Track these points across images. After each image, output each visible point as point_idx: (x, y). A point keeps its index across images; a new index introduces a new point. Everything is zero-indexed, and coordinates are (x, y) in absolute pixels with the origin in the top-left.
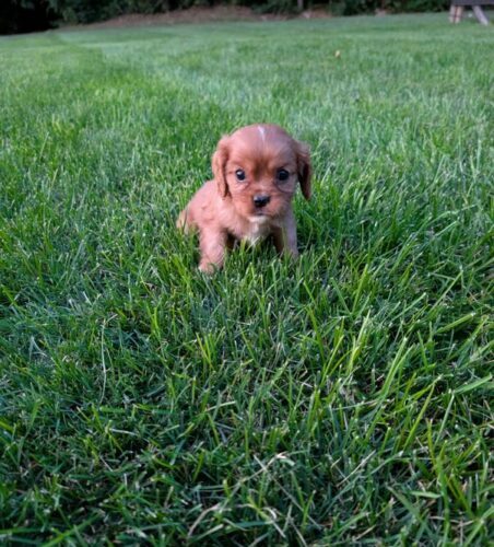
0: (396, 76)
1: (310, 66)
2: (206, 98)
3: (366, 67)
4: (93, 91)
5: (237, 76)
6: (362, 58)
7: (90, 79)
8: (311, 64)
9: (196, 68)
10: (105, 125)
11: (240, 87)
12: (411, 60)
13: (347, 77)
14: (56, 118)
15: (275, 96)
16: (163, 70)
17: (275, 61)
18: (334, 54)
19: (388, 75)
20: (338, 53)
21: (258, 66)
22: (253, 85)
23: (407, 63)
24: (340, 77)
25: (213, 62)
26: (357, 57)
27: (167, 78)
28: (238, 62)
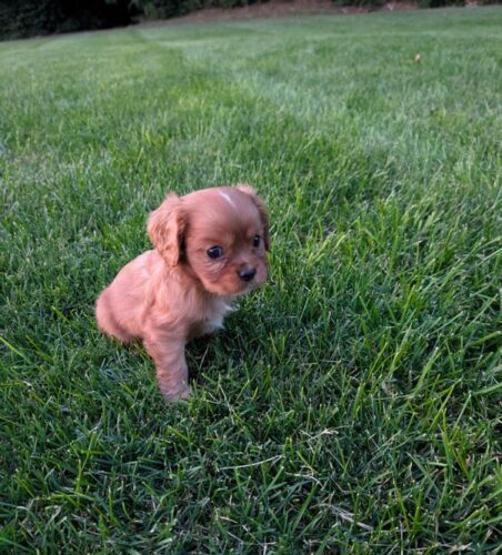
0: (476, 84)
1: (387, 71)
2: (282, 108)
3: (445, 73)
4: (176, 99)
5: (313, 82)
6: (443, 62)
7: (173, 84)
8: (390, 69)
9: (273, 74)
10: (190, 137)
11: (315, 95)
12: (495, 66)
13: (424, 85)
14: (146, 129)
15: (349, 107)
16: (241, 75)
17: (353, 65)
18: (413, 58)
19: (467, 83)
20: (418, 57)
21: (335, 71)
22: (328, 94)
23: (490, 70)
24: (418, 84)
25: (290, 65)
26: (438, 61)
27: (245, 85)
28: (315, 67)
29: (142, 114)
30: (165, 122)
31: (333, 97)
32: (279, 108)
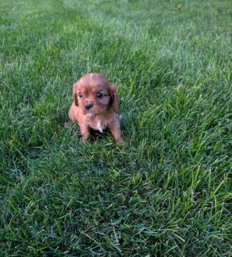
0: (209, 22)
1: (165, 13)
3: (193, 15)
4: (61, 26)
5: (130, 18)
6: (191, 9)
7: (59, 18)
9: (109, 13)
11: (132, 26)
12: (216, 12)
13: (184, 22)
15: (149, 33)
16: (93, 13)
17: (148, 10)
18: (177, 7)
19: (204, 21)
20: (179, 6)
21: (139, 12)
22: (138, 25)
23: (214, 14)
24: (181, 20)
25: (117, 9)
26: (189, 9)
27: (96, 19)
28: (129, 10)
29: (45, 35)
30: (58, 40)
31: (141, 27)
32: (115, 33)
